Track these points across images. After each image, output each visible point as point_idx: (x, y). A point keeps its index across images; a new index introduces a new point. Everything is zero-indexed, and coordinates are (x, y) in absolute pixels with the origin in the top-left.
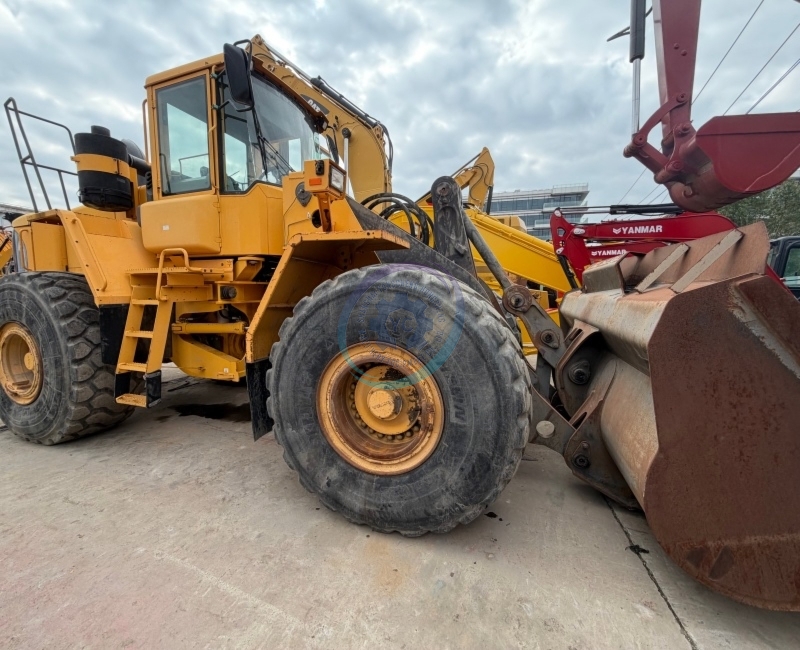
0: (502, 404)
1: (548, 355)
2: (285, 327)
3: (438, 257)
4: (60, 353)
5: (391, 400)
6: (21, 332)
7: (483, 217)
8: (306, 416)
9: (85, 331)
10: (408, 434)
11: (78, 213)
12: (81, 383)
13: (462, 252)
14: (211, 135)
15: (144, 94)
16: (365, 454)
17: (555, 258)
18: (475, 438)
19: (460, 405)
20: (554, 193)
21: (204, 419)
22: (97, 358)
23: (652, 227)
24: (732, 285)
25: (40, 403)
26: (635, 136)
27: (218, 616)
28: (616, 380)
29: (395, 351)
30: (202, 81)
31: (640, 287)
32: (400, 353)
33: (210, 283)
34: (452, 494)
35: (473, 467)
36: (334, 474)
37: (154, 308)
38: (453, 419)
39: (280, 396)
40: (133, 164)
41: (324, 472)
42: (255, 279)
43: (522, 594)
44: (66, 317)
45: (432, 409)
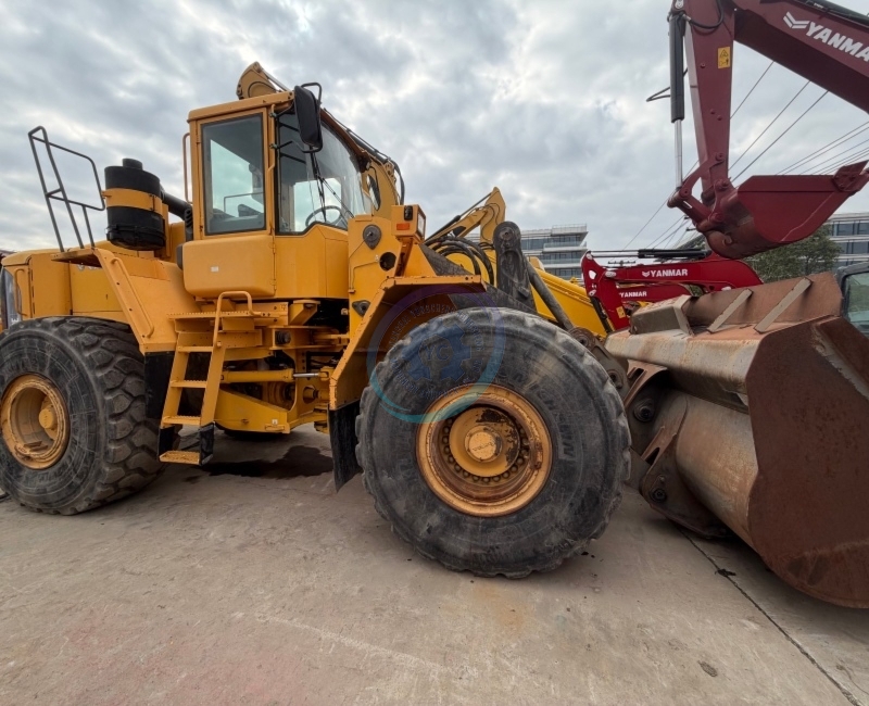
0: (610, 439)
2: (379, 371)
4: (96, 407)
5: (493, 441)
6: (41, 385)
8: (404, 461)
9: (123, 382)
10: (506, 475)
12: (119, 440)
14: (269, 174)
16: (468, 497)
18: (584, 473)
19: (569, 442)
20: (554, 233)
22: (137, 413)
23: (678, 271)
25: (65, 466)
26: (681, 189)
27: (354, 669)
28: (689, 415)
29: (499, 393)
30: (257, 119)
31: (711, 328)
32: (504, 393)
33: (260, 328)
34: (562, 530)
35: (582, 501)
36: (435, 520)
38: (562, 456)
39: (374, 443)
40: (164, 200)
41: (424, 519)
42: (306, 323)
44: (102, 367)
45: (539, 447)
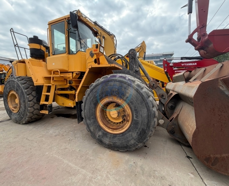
0: (149, 114)
1: (162, 101)
2: (87, 92)
3: (130, 72)
4: (25, 99)
5: (117, 113)
6: (15, 93)
7: (143, 61)
8: (92, 117)
9: (32, 93)
10: (122, 122)
11: (30, 60)
12: (31, 107)
13: (137, 71)
14: (66, 38)
15: (48, 26)
16: (109, 128)
17: (164, 73)
18: (141, 124)
19: (137, 114)
20: (163, 54)
21: (64, 118)
22: (35, 100)
23: (194, 63)
24: (220, 79)
25: (20, 112)
26: (189, 36)
27: (68, 172)
28: (183, 108)
30: (63, 23)
31: (190, 81)
32: (119, 99)
33: (65, 80)
34: (134, 140)
35: (141, 132)
36: (100, 133)
37: (50, 86)
38: (135, 118)
39: (85, 111)
40: (44, 46)
41: (98, 133)
42: (78, 79)
43: (155, 169)
44: (26, 89)
45: (129, 115)
